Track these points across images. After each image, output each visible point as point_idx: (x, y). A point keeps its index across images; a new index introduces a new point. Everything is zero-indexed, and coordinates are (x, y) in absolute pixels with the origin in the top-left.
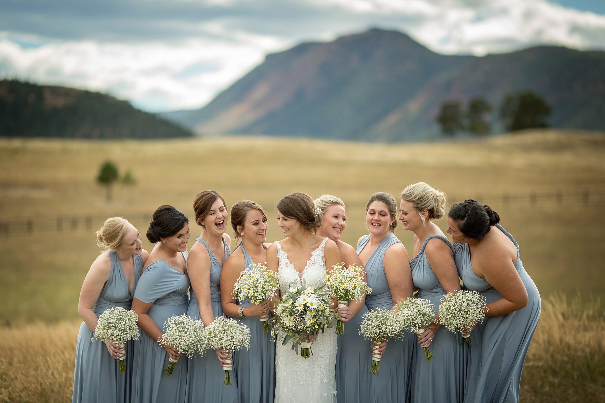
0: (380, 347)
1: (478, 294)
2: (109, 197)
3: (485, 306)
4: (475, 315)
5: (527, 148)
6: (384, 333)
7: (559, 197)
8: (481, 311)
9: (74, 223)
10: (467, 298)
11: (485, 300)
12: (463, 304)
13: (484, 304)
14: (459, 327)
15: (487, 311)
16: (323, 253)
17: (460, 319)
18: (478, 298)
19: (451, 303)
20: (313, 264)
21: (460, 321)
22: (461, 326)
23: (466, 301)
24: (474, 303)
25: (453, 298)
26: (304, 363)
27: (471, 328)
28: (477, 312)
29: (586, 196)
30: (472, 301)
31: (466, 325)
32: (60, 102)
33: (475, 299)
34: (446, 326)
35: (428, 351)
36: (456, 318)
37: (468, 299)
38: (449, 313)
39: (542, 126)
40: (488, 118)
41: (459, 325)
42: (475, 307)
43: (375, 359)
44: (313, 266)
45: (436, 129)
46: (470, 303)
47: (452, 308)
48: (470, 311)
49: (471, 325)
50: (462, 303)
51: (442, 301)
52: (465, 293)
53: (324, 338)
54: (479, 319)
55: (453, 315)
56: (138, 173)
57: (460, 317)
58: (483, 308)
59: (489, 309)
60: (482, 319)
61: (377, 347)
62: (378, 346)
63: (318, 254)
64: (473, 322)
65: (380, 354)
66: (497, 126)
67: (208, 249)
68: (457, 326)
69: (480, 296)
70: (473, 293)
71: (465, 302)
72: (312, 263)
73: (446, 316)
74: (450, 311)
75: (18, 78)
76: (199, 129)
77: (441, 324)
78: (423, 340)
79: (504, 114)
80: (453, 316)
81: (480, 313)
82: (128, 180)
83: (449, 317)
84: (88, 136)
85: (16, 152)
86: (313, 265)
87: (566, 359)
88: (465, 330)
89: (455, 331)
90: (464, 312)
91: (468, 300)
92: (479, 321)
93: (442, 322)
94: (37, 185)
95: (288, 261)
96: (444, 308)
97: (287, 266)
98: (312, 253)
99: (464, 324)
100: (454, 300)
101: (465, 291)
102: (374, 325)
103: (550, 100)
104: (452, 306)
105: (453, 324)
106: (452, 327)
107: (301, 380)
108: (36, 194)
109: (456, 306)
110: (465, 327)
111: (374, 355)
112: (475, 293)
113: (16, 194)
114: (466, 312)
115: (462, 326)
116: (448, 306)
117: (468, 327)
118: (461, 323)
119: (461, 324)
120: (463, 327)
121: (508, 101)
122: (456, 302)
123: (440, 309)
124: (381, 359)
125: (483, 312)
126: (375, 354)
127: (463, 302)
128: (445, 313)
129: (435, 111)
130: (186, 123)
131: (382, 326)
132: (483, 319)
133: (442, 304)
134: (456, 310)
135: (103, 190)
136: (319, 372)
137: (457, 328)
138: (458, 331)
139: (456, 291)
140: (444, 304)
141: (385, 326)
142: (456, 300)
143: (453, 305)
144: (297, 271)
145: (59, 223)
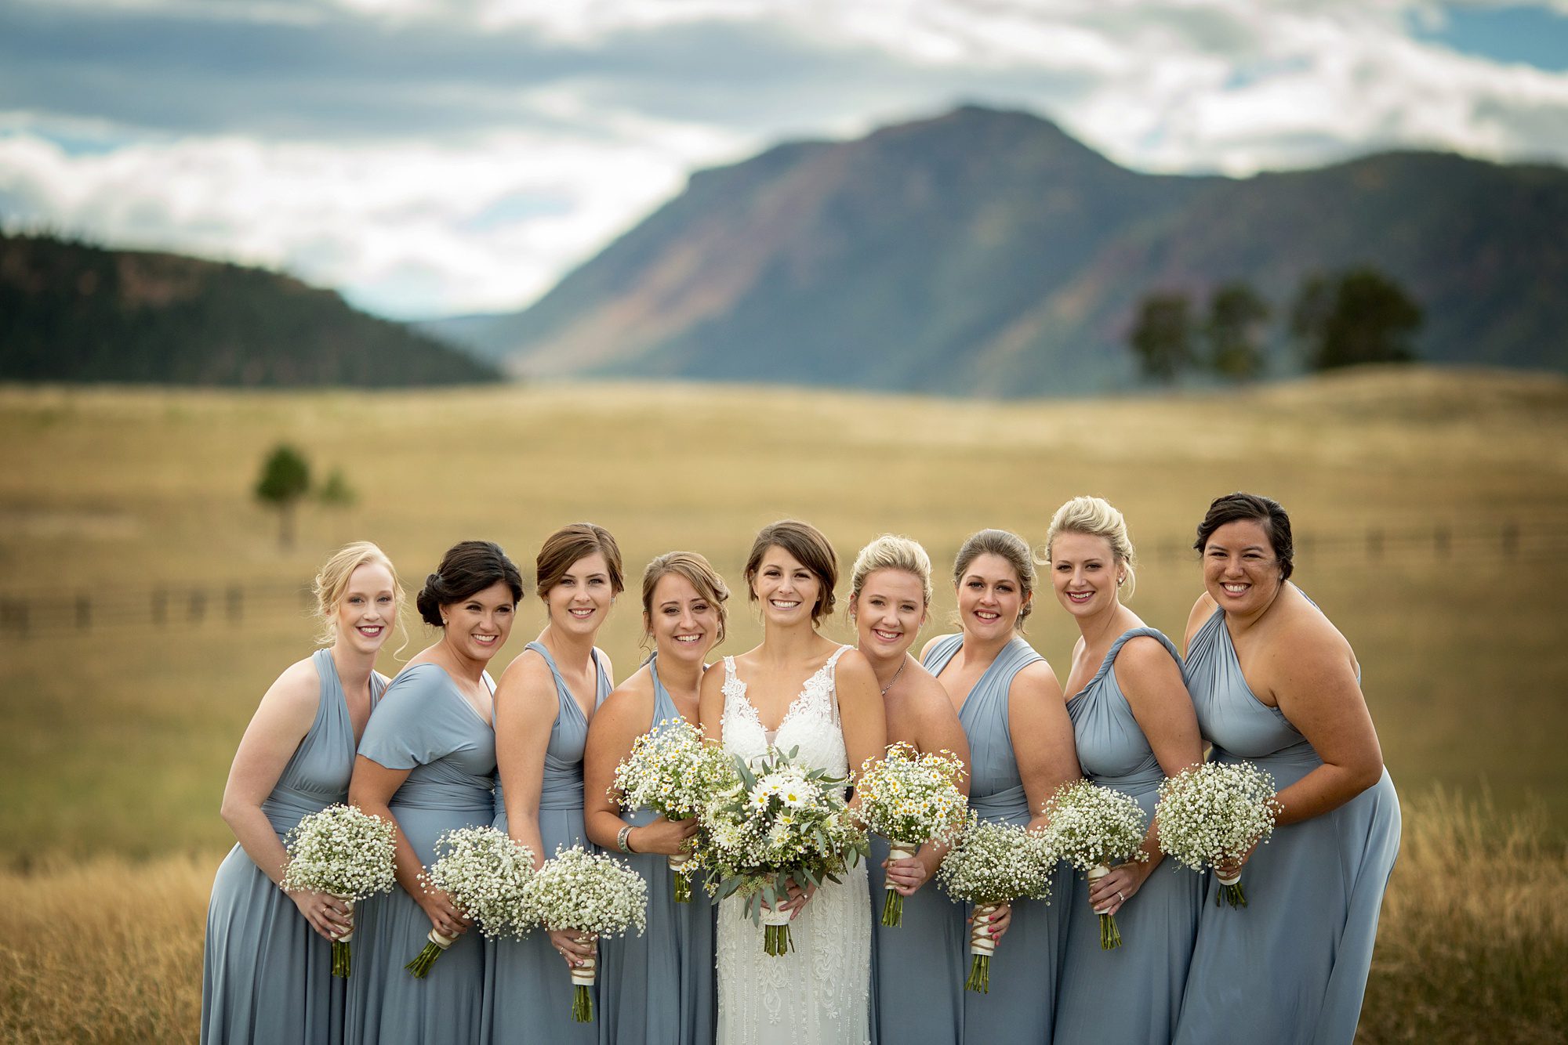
0: (991, 919)
1: (1256, 772)
2: (286, 538)
3: (1272, 798)
4: (1249, 823)
5: (1361, 415)
6: (1002, 881)
7: (1442, 539)
8: (1265, 811)
9: (197, 603)
10: (1225, 780)
11: (1273, 784)
12: (1216, 796)
13: (1270, 793)
14: (1210, 856)
15: (1280, 811)
16: (832, 681)
17: (1213, 836)
18: (1255, 780)
19: (1186, 797)
20: (804, 709)
21: (1212, 840)
22: (1215, 852)
23: (1223, 789)
24: (1244, 791)
25: (1191, 783)
26: (778, 968)
27: (1241, 856)
28: (1254, 813)
29: (1510, 536)
30: (1241, 788)
31: (1229, 849)
32: (161, 293)
33: (1247, 782)
34: (1177, 855)
35: (1111, 926)
36: (1200, 834)
37: (1229, 782)
38: (1183, 822)
39: (1400, 357)
40: (1260, 335)
41: (1211, 851)
42: (1248, 802)
43: (980, 951)
44: (803, 713)
45: (1126, 363)
46: (1235, 792)
47: (1189, 808)
48: (1235, 814)
49: (1241, 849)
50: (1213, 795)
51: (1161, 791)
52: (1221, 769)
53: (827, 904)
54: (1261, 831)
55: (1194, 825)
56: (362, 476)
57: (1211, 830)
58: (1268, 803)
59: (1283, 806)
60: (1268, 832)
61: (985, 919)
62: (988, 917)
63: (819, 686)
64: (1246, 841)
65: (990, 938)
66: (1285, 357)
67: (554, 671)
68: (1205, 854)
69: (1259, 774)
70: (1240, 767)
71: (1221, 790)
72: (801, 706)
73: (1174, 831)
74: (1184, 815)
75: (53, 232)
76: (520, 362)
77: (1162, 851)
78: (1102, 894)
79: (1300, 325)
80: (1195, 830)
81: (1261, 816)
82: (336, 494)
83: (1182, 831)
84: (231, 381)
85: (47, 419)
86: (802, 711)
87: (1461, 955)
88: (1228, 864)
89: (1203, 867)
90: (1222, 817)
91: (1228, 787)
92: (1261, 837)
93: (1167, 846)
94: (101, 506)
95: (745, 702)
96: (1169, 809)
97: (742, 714)
98: (805, 684)
99: (1223, 848)
100: (1194, 788)
101: (1220, 764)
102: (976, 859)
103: (1417, 289)
104: (1189, 804)
105: (1195, 848)
106: (1193, 857)
107: (771, 1011)
108: (97, 529)
109: (1200, 802)
110: (1225, 857)
111: (976, 939)
112: (1246, 768)
113: (48, 527)
114: (1226, 817)
115: (1218, 854)
116: (1178, 805)
117: (1233, 855)
118: (1216, 844)
119: (1215, 848)
120: (1221, 856)
121: (1313, 291)
122: (1199, 791)
123: (1158, 811)
124: (996, 950)
125: (1268, 815)
126: (979, 937)
127: (1216, 792)
128: (1173, 821)
129: (1125, 318)
130: (484, 347)
131: (996, 861)
132: (1270, 832)
133: (1163, 799)
134: (1199, 813)
135: (271, 519)
136: (816, 992)
137: (1205, 860)
138: (1210, 865)
139: (1197, 765)
140: (1168, 798)
141: (1004, 861)
142: (1199, 787)
143: (1192, 800)
144: (764, 726)
145: (158, 603)
